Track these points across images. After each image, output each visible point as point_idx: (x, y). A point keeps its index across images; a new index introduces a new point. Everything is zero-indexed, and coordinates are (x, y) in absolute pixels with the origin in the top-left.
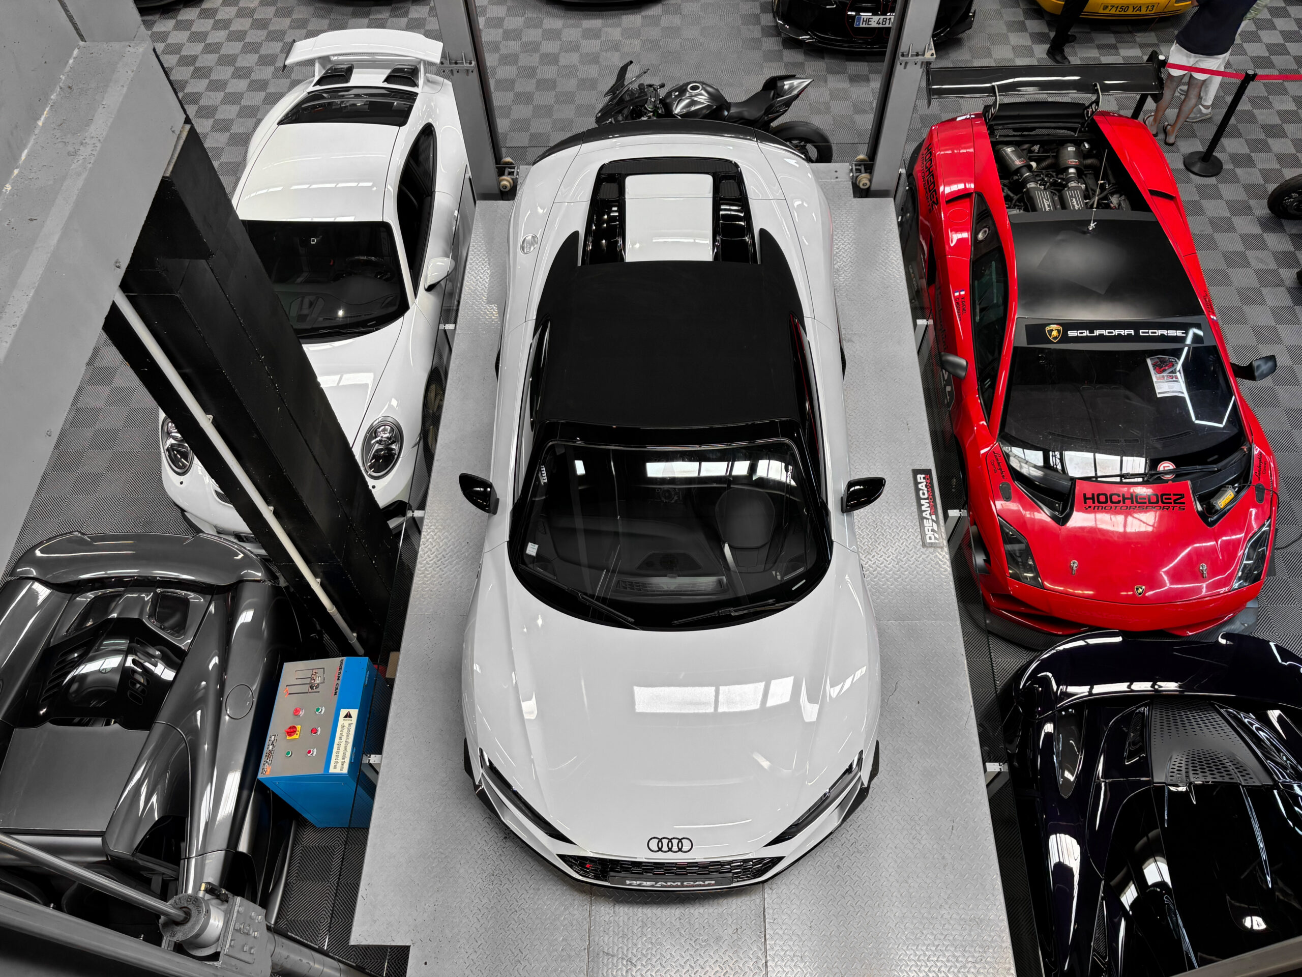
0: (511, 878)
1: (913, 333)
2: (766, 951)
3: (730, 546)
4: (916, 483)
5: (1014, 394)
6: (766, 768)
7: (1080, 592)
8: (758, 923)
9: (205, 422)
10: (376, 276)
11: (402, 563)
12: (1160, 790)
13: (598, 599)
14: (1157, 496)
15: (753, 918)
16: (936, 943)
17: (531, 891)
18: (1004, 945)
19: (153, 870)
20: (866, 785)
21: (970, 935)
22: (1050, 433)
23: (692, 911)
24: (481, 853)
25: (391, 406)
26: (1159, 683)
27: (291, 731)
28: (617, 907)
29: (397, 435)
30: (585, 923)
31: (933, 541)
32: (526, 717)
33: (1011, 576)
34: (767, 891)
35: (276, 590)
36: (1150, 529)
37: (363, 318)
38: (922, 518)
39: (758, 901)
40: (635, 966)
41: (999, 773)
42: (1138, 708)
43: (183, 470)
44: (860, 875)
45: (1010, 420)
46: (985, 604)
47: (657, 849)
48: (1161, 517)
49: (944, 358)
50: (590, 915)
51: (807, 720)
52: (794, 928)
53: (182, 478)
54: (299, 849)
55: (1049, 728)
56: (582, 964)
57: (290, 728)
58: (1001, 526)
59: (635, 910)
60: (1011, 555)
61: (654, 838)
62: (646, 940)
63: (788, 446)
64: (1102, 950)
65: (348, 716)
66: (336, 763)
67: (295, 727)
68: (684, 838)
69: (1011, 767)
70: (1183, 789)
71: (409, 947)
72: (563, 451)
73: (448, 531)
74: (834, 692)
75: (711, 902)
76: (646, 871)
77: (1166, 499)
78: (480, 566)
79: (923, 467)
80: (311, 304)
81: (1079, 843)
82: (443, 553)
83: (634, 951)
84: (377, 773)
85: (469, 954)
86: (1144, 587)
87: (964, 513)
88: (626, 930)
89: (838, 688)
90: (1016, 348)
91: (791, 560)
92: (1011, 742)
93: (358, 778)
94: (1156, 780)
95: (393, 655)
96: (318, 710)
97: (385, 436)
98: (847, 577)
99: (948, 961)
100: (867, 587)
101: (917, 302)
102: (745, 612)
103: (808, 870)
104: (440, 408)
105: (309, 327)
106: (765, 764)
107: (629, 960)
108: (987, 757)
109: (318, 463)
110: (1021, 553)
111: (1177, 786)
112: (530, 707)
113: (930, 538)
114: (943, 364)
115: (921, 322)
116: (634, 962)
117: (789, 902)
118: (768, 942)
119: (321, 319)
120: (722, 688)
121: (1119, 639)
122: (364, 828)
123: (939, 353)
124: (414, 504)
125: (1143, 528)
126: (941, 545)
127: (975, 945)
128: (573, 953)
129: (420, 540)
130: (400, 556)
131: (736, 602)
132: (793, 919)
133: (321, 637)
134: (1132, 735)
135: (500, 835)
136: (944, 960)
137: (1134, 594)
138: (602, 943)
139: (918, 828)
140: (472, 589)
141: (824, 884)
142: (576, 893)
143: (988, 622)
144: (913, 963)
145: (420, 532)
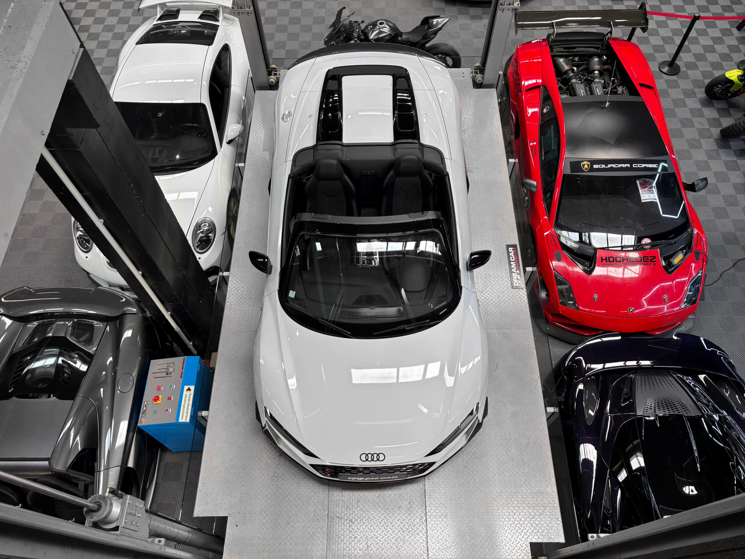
0: (284, 478)
1: (507, 167)
2: (426, 513)
3: (405, 291)
4: (508, 253)
5: (563, 201)
6: (426, 413)
7: (599, 311)
8: (422, 498)
9: (99, 223)
10: (198, 136)
11: (217, 301)
12: (640, 419)
13: (330, 321)
14: (641, 258)
15: (419, 496)
16: (519, 505)
17: (295, 485)
18: (555, 505)
19: (79, 479)
20: (481, 421)
21: (537, 501)
22: (583, 223)
23: (385, 493)
24: (266, 464)
25: (208, 211)
26: (640, 362)
27: (156, 399)
28: (343, 492)
29: (212, 229)
30: (326, 501)
31: (517, 285)
32: (291, 388)
33: (561, 303)
34: (427, 481)
35: (145, 318)
36: (637, 276)
37: (191, 160)
38: (511, 272)
39: (421, 486)
40: (354, 523)
41: (553, 413)
42: (629, 375)
43: (88, 250)
44: (478, 471)
45: (561, 215)
46: (546, 319)
47: (365, 460)
48: (643, 269)
49: (524, 181)
50: (328, 497)
51: (448, 385)
52: (441, 500)
53: (87, 255)
54: (163, 463)
55: (581, 387)
56: (325, 524)
57: (155, 397)
58: (556, 276)
59: (354, 493)
60: (561, 292)
61: (364, 454)
62: (360, 510)
63: (437, 233)
64: (608, 506)
65: (189, 389)
66: (183, 416)
67: (158, 397)
68: (380, 453)
69: (560, 409)
70: (652, 418)
71: (227, 517)
72: (309, 237)
73: (243, 284)
74: (463, 370)
75: (396, 487)
76: (360, 472)
77: (646, 259)
78: (263, 304)
79: (512, 244)
80: (160, 152)
81: (596, 449)
82: (241, 296)
83: (353, 516)
84: (206, 421)
85: (261, 520)
86: (633, 308)
87: (535, 269)
88: (348, 505)
89: (465, 368)
90: (564, 175)
91: (439, 297)
92: (560, 395)
93: (196, 424)
94: (638, 414)
95: (213, 354)
96: (171, 386)
97: (205, 229)
98: (470, 306)
99: (525, 515)
100: (481, 311)
101: (509, 149)
102: (413, 327)
103: (449, 468)
104: (237, 211)
105: (159, 166)
106: (425, 410)
107: (350, 521)
108: (547, 404)
109: (167, 246)
110: (566, 291)
111: (649, 417)
112: (292, 382)
113: (516, 283)
114: (524, 185)
115: (512, 160)
116: (353, 521)
117: (438, 486)
118: (427, 508)
119: (166, 161)
120: (401, 369)
121: (619, 338)
122: (200, 451)
123: (522, 178)
124: (223, 268)
125: (634, 275)
126: (522, 287)
127: (540, 506)
128: (319, 518)
129: (227, 288)
130: (216, 298)
131: (408, 322)
132: (441, 495)
133: (172, 345)
134: (625, 389)
135: (277, 454)
136: (523, 514)
137: (628, 312)
138: (335, 512)
139: (509, 444)
140: (258, 316)
141: (458, 476)
142: (320, 485)
143: (548, 329)
144: (506, 517)
145: (227, 284)
